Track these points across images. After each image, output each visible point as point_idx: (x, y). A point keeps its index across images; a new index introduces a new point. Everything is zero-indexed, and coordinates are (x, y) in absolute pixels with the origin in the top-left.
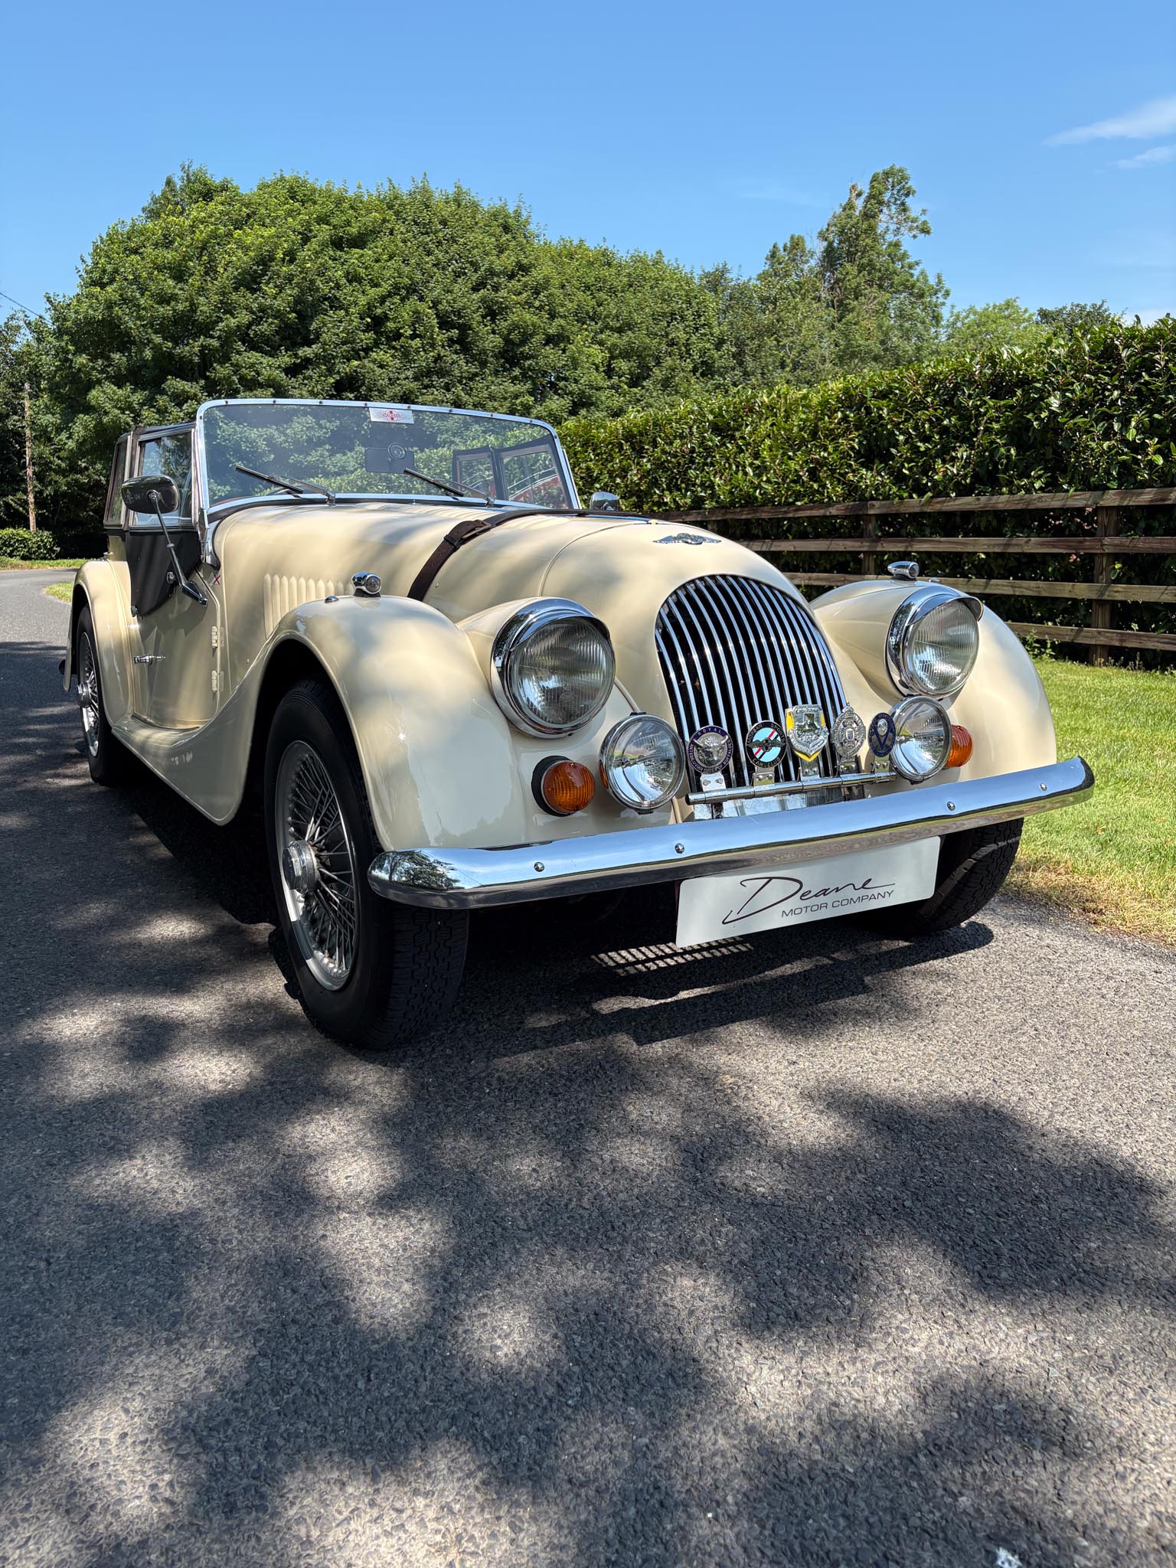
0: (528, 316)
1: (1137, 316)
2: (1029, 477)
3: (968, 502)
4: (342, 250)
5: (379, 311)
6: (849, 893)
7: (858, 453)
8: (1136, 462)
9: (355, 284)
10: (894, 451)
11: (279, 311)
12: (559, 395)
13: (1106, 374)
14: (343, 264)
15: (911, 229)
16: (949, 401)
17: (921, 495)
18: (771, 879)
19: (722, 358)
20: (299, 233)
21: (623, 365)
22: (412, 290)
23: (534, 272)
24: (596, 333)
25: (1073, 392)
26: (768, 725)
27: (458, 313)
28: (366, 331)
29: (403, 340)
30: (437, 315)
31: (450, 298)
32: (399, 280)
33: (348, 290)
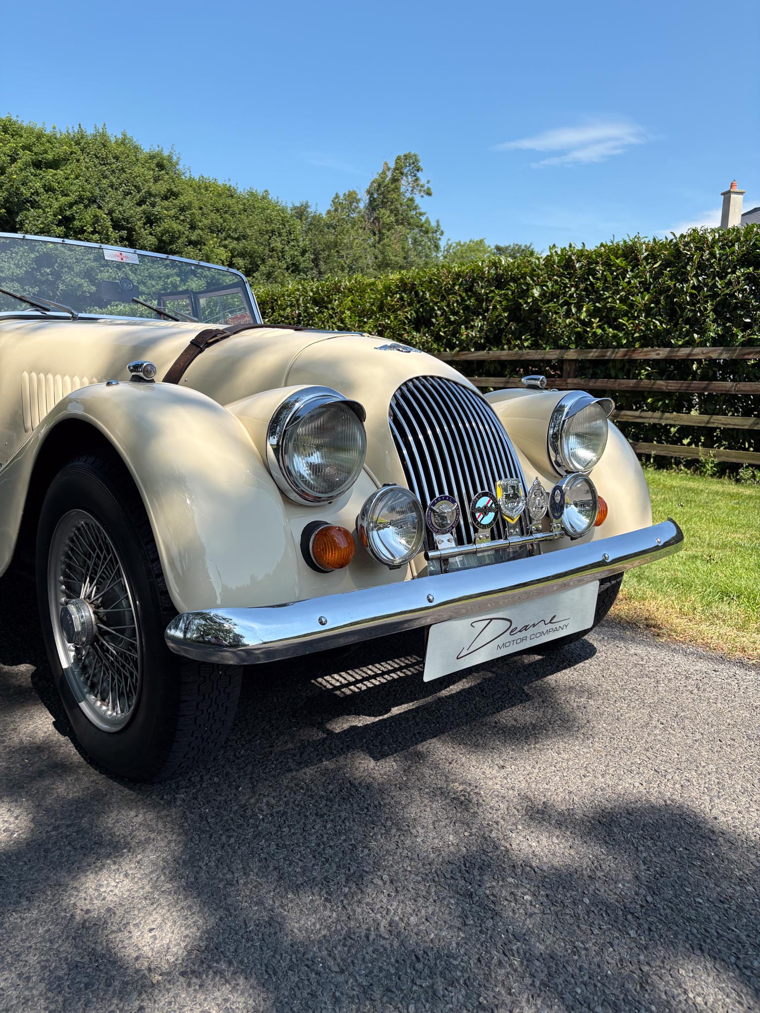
0: (175, 226)
1: (583, 243)
2: (521, 339)
3: (482, 355)
4: (41, 169)
5: (68, 213)
6: (543, 628)
7: (410, 321)
8: (587, 332)
9: (50, 193)
10: (434, 320)
12: (197, 277)
13: (567, 278)
14: (41, 179)
15: (420, 190)
16: (469, 289)
17: (452, 349)
18: (491, 619)
19: (305, 262)
20: (9, 156)
21: (240, 262)
22: (93, 201)
23: (181, 198)
24: (222, 240)
25: (547, 287)
26: (485, 494)
27: (127, 220)
28: (58, 225)
29: (86, 234)
30: (112, 220)
31: (121, 209)
32: (83, 193)
33: (46, 196)
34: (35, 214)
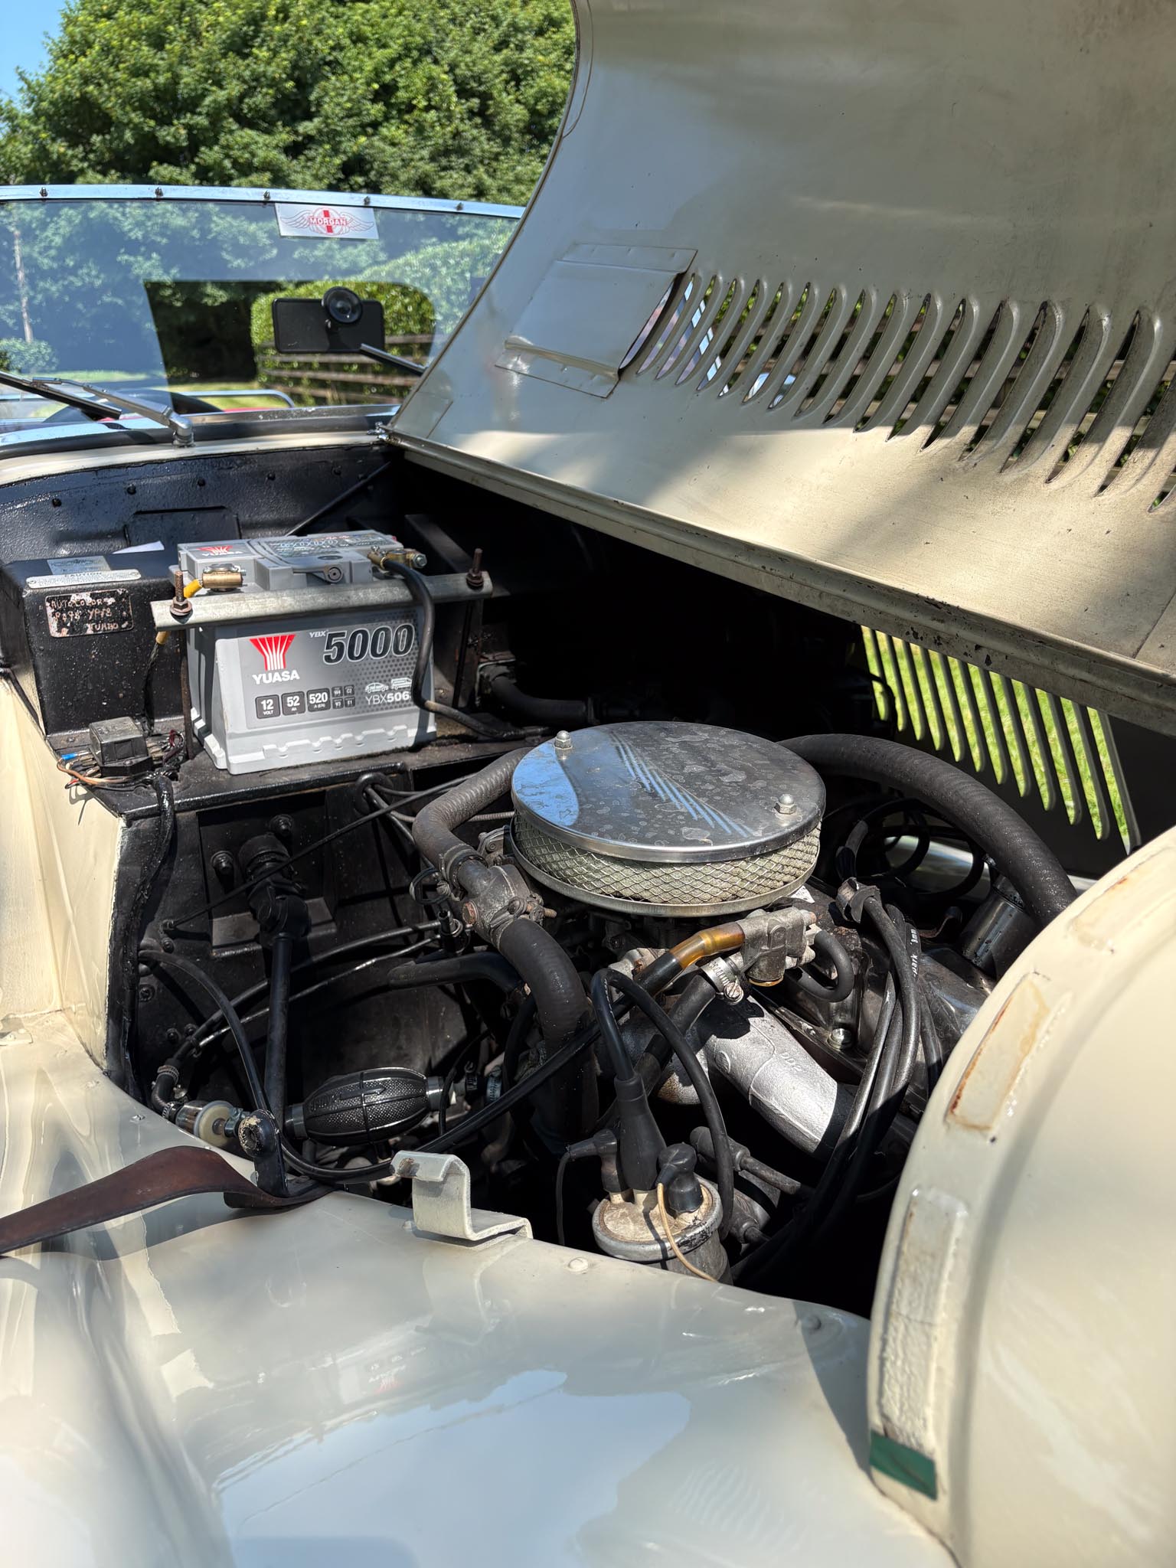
5: (388, 78)
9: (360, 45)
11: (274, 79)
14: (346, 22)
22: (426, 51)
27: (478, 79)
28: (374, 101)
29: (416, 112)
30: (455, 81)
31: (468, 59)
32: (409, 39)
33: (352, 52)
34: (338, 85)
